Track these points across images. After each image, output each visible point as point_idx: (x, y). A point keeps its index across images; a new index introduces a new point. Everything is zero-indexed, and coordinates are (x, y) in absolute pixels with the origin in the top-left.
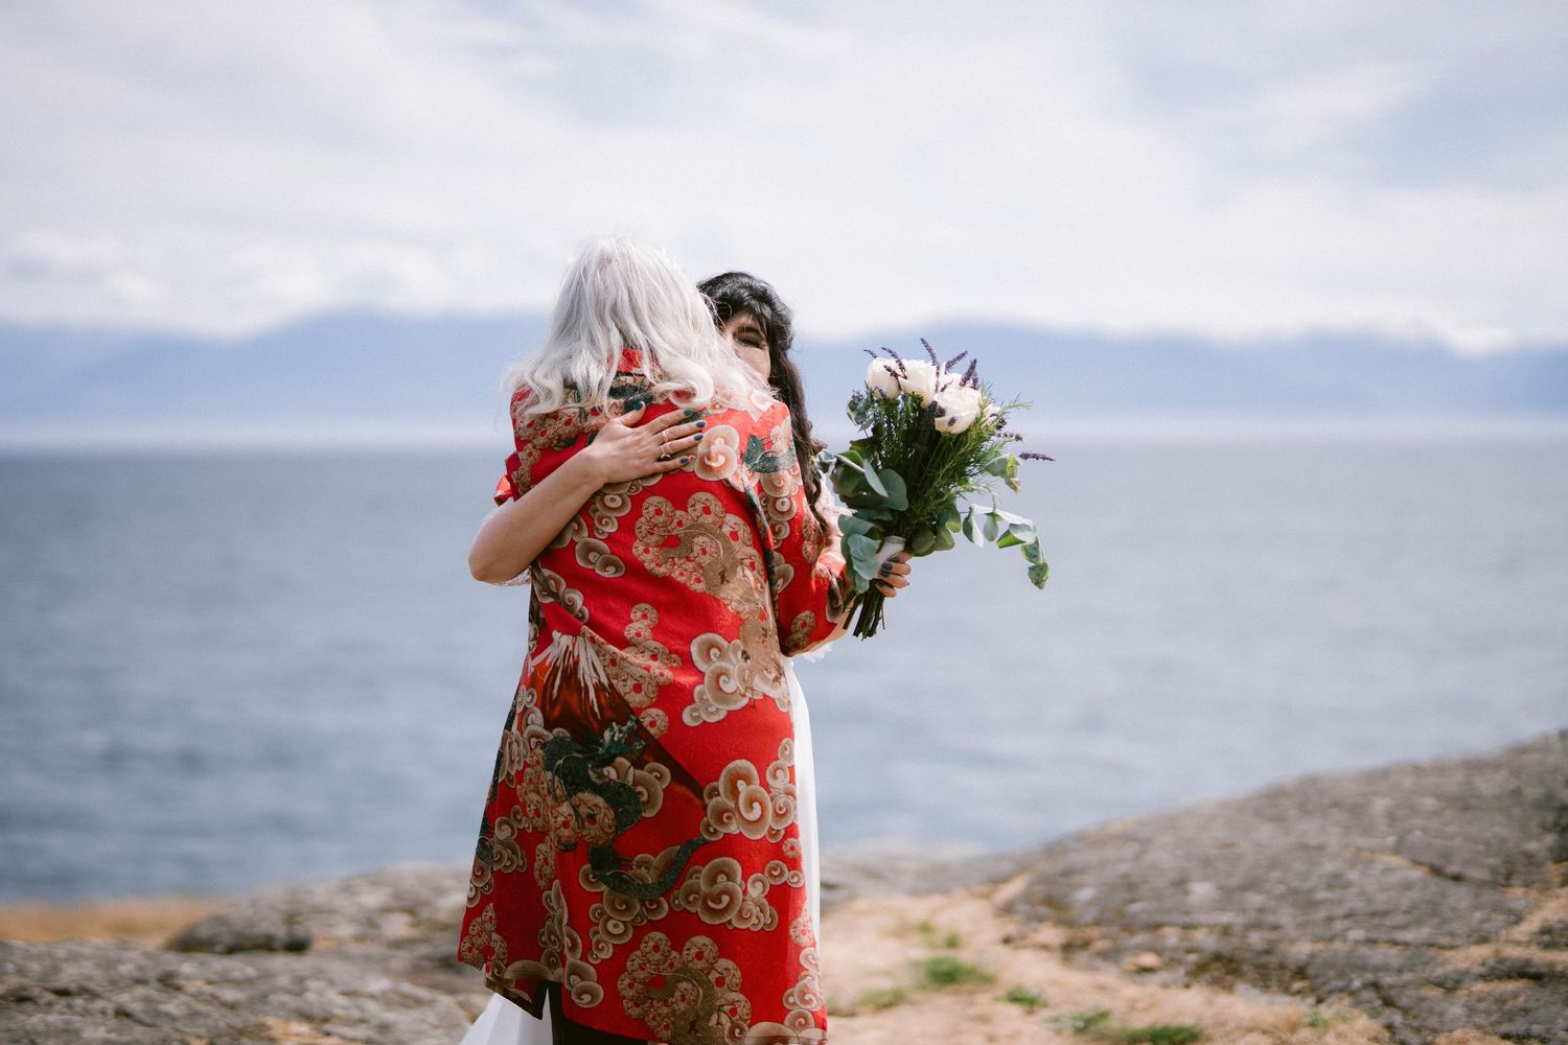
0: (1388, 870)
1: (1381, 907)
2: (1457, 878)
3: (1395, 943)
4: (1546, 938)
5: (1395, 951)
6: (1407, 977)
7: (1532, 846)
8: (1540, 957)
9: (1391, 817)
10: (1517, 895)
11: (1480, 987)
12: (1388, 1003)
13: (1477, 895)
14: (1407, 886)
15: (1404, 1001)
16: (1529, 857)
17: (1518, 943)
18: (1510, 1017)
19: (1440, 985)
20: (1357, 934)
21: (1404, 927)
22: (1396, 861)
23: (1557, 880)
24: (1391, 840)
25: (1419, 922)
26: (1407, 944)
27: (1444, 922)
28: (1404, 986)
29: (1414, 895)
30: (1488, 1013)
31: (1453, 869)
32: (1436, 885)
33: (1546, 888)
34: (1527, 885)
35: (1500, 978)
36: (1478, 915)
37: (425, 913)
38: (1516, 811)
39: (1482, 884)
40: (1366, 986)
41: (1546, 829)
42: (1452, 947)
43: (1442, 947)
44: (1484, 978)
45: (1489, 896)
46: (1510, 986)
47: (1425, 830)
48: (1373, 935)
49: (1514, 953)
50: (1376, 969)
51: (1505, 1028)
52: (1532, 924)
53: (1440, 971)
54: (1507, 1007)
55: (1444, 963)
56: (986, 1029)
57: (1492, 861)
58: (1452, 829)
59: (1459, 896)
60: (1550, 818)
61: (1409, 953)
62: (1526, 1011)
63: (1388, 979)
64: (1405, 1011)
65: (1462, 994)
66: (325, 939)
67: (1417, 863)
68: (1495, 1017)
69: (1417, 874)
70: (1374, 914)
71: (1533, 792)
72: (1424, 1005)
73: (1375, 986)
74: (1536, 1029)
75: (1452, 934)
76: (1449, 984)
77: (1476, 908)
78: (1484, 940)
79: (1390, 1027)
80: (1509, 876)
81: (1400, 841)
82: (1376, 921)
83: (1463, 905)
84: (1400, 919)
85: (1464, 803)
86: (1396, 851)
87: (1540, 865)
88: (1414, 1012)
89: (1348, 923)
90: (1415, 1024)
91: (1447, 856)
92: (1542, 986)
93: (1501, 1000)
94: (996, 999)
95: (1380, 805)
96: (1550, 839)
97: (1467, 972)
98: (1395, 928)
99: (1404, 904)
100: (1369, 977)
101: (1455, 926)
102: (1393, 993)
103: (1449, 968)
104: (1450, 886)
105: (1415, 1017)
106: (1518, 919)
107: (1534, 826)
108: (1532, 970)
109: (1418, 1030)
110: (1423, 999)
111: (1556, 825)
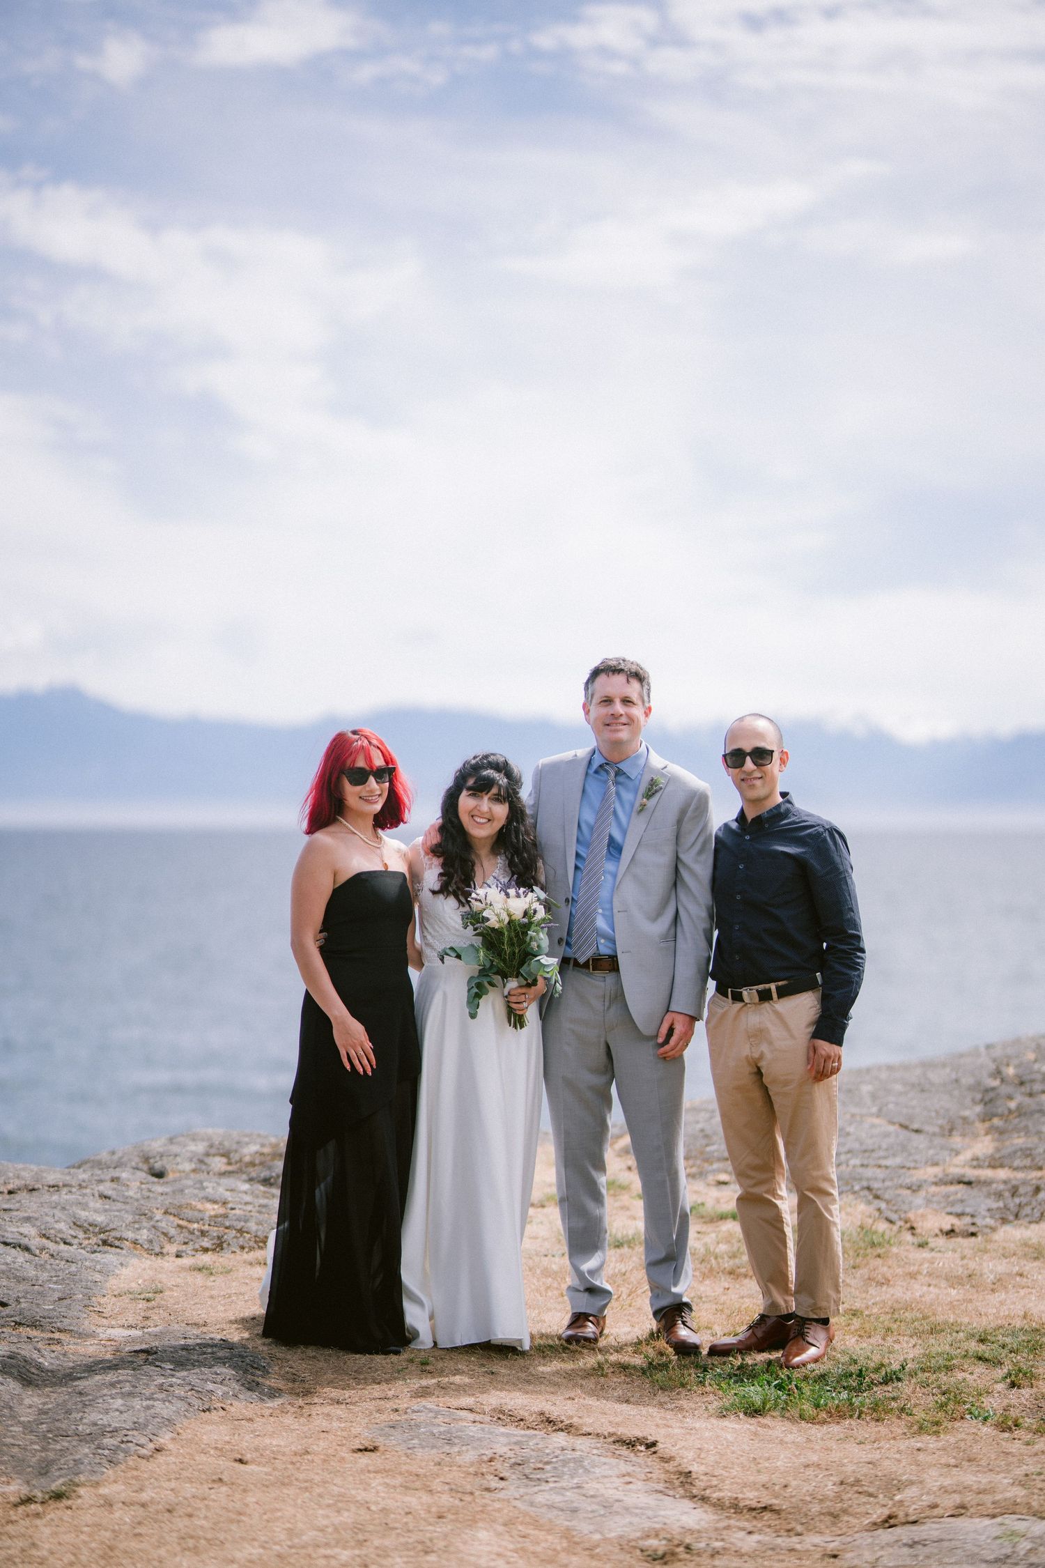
0: (873, 1126)
1: (871, 1147)
2: (917, 1131)
3: (880, 1166)
4: (975, 1163)
5: (878, 1171)
6: (888, 1183)
7: (967, 1113)
8: (971, 1174)
9: (874, 1097)
10: (957, 1141)
11: (933, 1189)
12: (877, 1197)
13: (931, 1141)
14: (887, 1135)
15: (887, 1196)
16: (965, 1120)
17: (957, 1166)
18: (953, 1204)
19: (909, 1188)
20: (855, 1161)
21: (885, 1158)
22: (876, 1121)
23: (982, 1132)
24: (874, 1110)
25: (894, 1155)
26: (887, 1167)
27: (910, 1154)
28: (887, 1189)
29: (891, 1140)
30: (939, 1203)
31: (916, 1126)
32: (904, 1134)
33: (976, 1136)
34: (963, 1135)
35: (945, 1184)
36: (931, 1152)
37: (235, 1157)
38: (956, 1093)
39: (934, 1134)
40: (863, 1188)
41: (974, 1102)
42: (915, 1168)
43: (909, 1169)
44: (936, 1184)
45: (938, 1141)
46: (953, 1188)
47: (897, 1104)
48: (865, 1162)
49: (955, 1171)
50: (868, 1179)
51: (949, 1209)
52: (967, 1155)
53: (908, 1181)
54: (951, 1198)
55: (912, 1176)
56: (628, 1213)
57: (940, 1122)
58: (914, 1103)
59: (919, 1141)
60: (979, 1096)
61: (888, 1171)
62: (962, 1201)
63: (875, 1185)
64: (888, 1202)
65: (922, 1193)
66: (174, 1172)
67: (892, 1123)
68: (942, 1205)
69: (892, 1128)
70: (865, 1151)
71: (967, 1080)
72: (900, 1199)
73: (869, 1189)
74: (968, 1210)
75: (916, 1161)
76: (914, 1188)
77: (930, 1148)
78: (936, 1164)
79: (879, 1210)
80: (951, 1131)
81: (880, 1110)
82: (867, 1154)
83: (921, 1146)
84: (882, 1153)
85: (922, 1088)
86: (878, 1115)
87: (973, 1123)
88: (893, 1202)
89: (849, 1156)
90: (895, 1208)
91: (911, 1118)
92: (972, 1188)
93: (947, 1196)
94: (632, 1198)
95: (866, 1089)
96: (979, 1109)
97: (925, 1181)
98: (879, 1158)
99: (884, 1146)
100: (865, 1184)
101: (917, 1157)
102: (879, 1193)
103: (914, 1179)
104: (914, 1136)
105: (894, 1205)
106: (957, 1153)
107: (968, 1101)
108: (966, 1179)
109: (896, 1212)
110: (899, 1195)
111: (982, 1100)
